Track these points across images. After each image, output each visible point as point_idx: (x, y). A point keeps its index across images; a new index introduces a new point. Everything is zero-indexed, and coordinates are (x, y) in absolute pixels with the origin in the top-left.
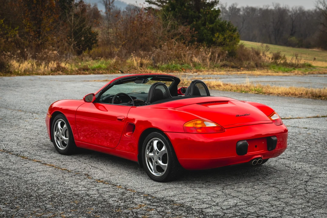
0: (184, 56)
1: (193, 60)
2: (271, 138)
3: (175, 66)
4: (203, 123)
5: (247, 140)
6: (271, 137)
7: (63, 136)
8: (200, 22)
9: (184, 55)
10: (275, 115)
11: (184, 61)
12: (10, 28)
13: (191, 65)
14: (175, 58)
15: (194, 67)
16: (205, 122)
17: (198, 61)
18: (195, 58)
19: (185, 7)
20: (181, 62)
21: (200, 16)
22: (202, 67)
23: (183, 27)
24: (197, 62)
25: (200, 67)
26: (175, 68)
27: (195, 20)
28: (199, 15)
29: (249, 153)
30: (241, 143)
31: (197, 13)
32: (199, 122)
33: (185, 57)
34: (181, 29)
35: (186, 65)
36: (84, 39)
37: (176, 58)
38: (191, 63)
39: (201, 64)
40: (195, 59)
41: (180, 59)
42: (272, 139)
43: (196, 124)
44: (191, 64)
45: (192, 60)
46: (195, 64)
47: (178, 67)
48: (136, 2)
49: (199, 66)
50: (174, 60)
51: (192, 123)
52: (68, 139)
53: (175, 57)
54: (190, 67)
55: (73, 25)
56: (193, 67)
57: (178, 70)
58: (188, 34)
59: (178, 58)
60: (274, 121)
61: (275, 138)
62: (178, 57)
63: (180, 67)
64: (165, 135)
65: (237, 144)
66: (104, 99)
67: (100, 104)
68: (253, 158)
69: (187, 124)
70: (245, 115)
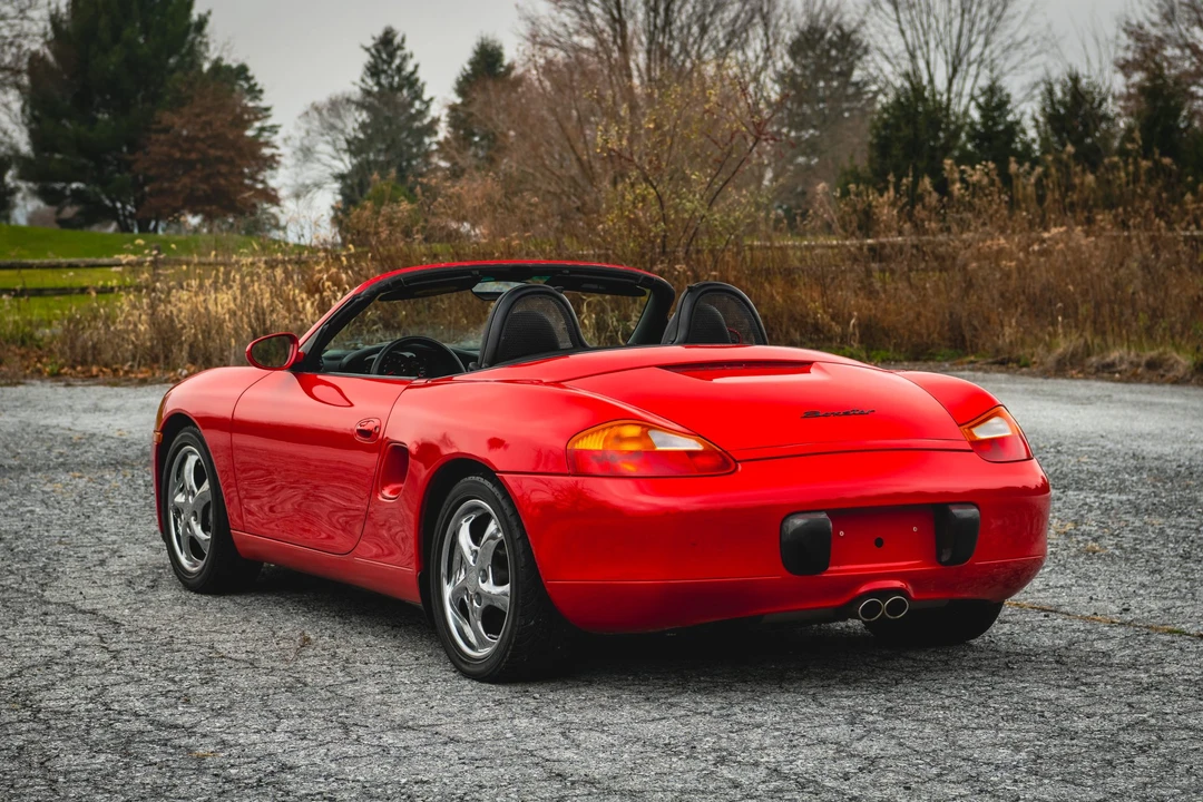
2: (950, 512)
4: (648, 437)
5: (828, 512)
6: (950, 507)
16: (651, 433)
29: (839, 570)
30: (798, 522)
32: (632, 431)
42: (954, 517)
43: (619, 438)
51: (600, 433)
60: (981, 445)
61: (969, 512)
64: (500, 484)
65: (785, 524)
66: (345, 360)
67: (319, 377)
68: (863, 589)
69: (582, 438)
70: (847, 414)
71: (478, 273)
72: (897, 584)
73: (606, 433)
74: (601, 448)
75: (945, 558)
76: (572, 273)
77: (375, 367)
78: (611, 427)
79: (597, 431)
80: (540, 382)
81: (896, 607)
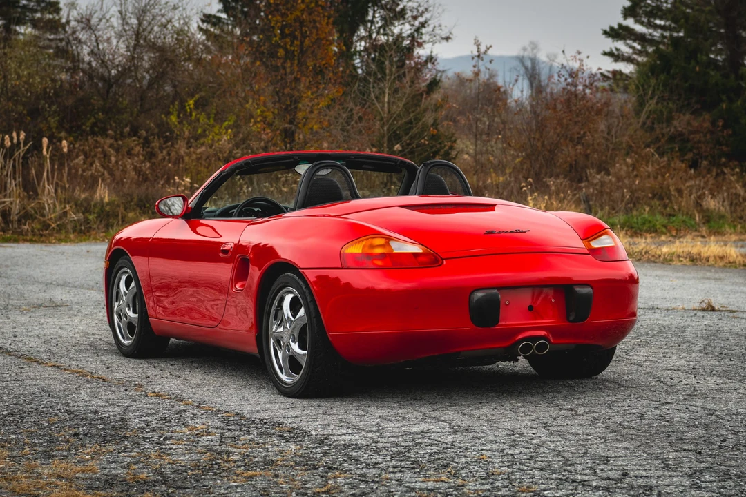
0: (677, 195)
1: (704, 203)
2: (573, 289)
3: (650, 219)
4: (389, 245)
5: (500, 288)
7: (129, 309)
8: (739, 103)
9: (680, 191)
11: (676, 207)
12: (212, 121)
13: (697, 219)
14: (653, 198)
15: (706, 224)
16: (391, 243)
17: (719, 208)
18: (709, 199)
19: (698, 63)
20: (668, 209)
21: (743, 87)
22: (729, 225)
23: (688, 116)
24: (715, 209)
25: (724, 224)
26: (647, 225)
27: (724, 97)
28: (739, 84)
29: (504, 324)
30: (480, 294)
31: (733, 76)
32: (379, 241)
33: (682, 197)
34: (681, 122)
35: (680, 217)
36: (400, 149)
37: (655, 200)
38: (699, 212)
39: (727, 215)
40: (711, 203)
41: (667, 201)
42: (577, 292)
43: (372, 246)
44: (697, 215)
45: (701, 205)
46: (709, 217)
47: (657, 223)
48: (563, 52)
49: (721, 222)
50: (649, 205)
51: (361, 243)
52: (137, 315)
53: (650, 195)
54: (693, 222)
55: (386, 115)
56: (704, 223)
57: (656, 231)
58: (705, 136)
59: (661, 198)
61: (585, 290)
62: (661, 195)
63: (664, 224)
64: (301, 276)
65: (472, 296)
66: (217, 213)
67: (201, 221)
68: (520, 337)
69: (350, 246)
70: (512, 232)
71: (297, 158)
72: (543, 333)
73: (364, 243)
74: (360, 252)
75: (571, 318)
76: (355, 158)
78: (367, 239)
79: (359, 242)
80: (330, 216)
81: (541, 347)
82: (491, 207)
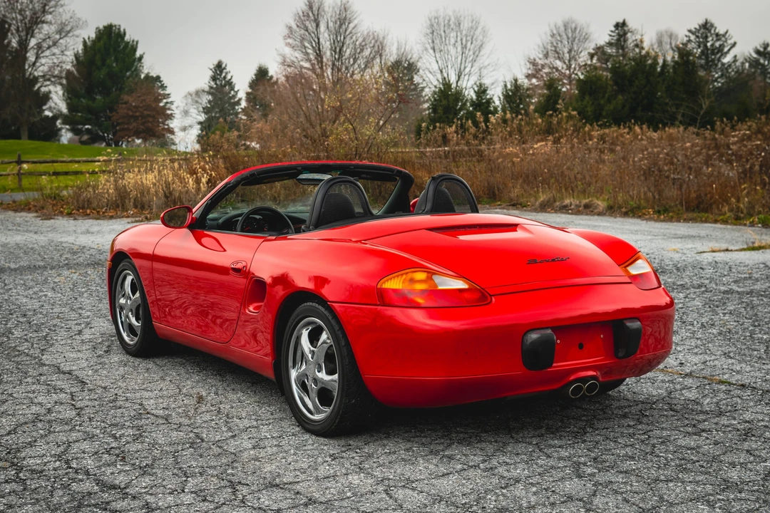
2: (624, 324)
4: (432, 279)
5: (553, 329)
10: (639, 262)
16: (434, 277)
29: (559, 365)
30: (534, 336)
32: (421, 276)
42: (627, 327)
43: (412, 281)
51: (400, 277)
60: (635, 278)
61: (636, 325)
64: (330, 309)
65: (525, 338)
66: (220, 221)
67: (205, 232)
68: (572, 378)
69: (387, 280)
70: (554, 260)
72: (591, 373)
73: (404, 277)
74: (401, 287)
76: (355, 168)
77: (239, 227)
78: (407, 273)
79: (398, 276)
80: (351, 241)
81: (592, 388)
82: (512, 227)
